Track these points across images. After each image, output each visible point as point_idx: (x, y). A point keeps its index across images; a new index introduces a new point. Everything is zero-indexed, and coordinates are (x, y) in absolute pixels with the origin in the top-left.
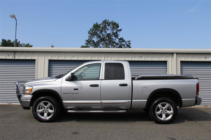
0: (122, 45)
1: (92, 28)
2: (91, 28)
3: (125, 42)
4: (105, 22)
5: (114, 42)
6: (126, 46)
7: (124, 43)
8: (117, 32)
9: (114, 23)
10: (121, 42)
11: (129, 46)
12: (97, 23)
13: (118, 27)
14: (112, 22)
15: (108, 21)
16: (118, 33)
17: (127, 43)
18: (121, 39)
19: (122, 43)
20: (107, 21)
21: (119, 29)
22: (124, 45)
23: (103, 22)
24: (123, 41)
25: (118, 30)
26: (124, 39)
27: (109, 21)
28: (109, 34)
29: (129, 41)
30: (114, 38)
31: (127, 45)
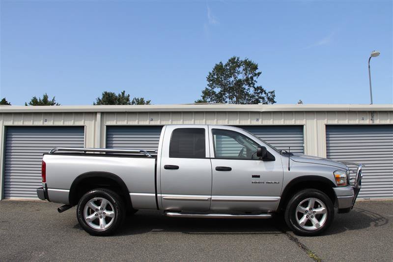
0: (260, 98)
1: (213, 72)
2: (211, 72)
3: (265, 93)
4: (232, 61)
5: (247, 94)
6: (266, 99)
7: (263, 95)
8: (252, 78)
9: (249, 62)
10: (259, 93)
11: (272, 100)
12: (221, 63)
13: (256, 68)
14: (246, 61)
15: (238, 60)
16: (255, 78)
17: (269, 95)
18: (258, 88)
19: (260, 95)
20: (236, 59)
21: (257, 71)
22: (263, 98)
23: (230, 61)
24: (262, 91)
25: (255, 75)
26: (264, 88)
27: (240, 60)
28: (240, 81)
29: (272, 93)
30: (247, 87)
31: (268, 98)
